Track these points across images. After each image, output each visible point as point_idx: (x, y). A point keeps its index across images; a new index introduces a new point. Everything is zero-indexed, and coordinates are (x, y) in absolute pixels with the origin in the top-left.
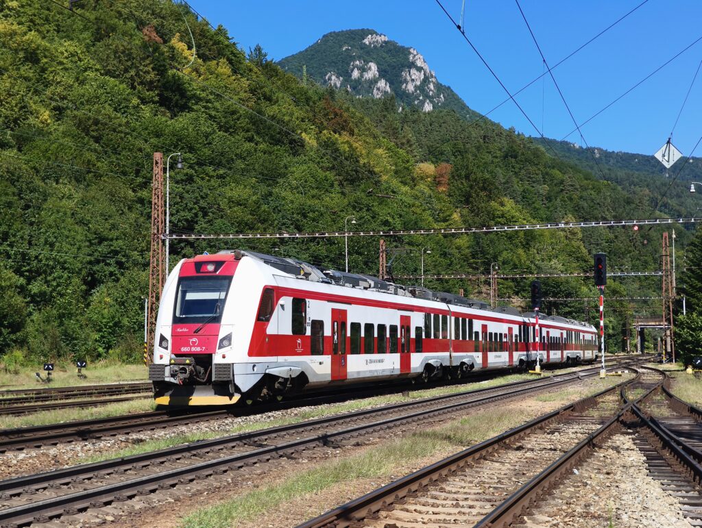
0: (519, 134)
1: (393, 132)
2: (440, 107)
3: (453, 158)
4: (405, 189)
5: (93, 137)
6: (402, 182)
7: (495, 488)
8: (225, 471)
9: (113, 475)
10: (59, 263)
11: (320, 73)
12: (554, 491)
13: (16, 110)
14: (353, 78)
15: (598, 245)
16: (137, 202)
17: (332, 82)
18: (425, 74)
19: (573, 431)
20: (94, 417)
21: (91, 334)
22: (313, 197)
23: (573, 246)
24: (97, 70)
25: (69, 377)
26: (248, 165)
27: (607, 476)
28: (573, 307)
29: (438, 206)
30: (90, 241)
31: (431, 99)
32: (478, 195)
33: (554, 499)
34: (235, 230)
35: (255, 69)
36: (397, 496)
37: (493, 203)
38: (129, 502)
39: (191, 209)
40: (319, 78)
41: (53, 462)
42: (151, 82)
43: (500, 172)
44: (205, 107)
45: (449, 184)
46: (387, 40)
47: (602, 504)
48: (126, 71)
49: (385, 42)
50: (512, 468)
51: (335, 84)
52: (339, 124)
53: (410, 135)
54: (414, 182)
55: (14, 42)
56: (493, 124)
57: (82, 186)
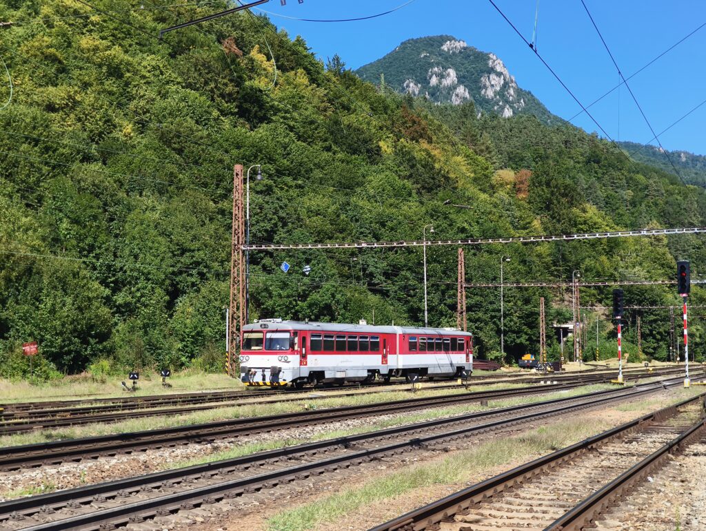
0: (602, 139)
1: (472, 139)
2: (521, 112)
3: (533, 164)
4: (483, 196)
5: (174, 149)
6: (480, 190)
7: (569, 495)
8: (307, 477)
9: (201, 480)
10: (143, 274)
11: (398, 80)
12: (627, 498)
13: (101, 124)
14: (431, 85)
15: (684, 251)
16: (218, 213)
17: (411, 90)
18: (504, 80)
19: (652, 440)
20: (180, 425)
21: (175, 344)
22: (391, 205)
23: (658, 253)
24: (178, 83)
25: (154, 386)
26: (326, 175)
27: (681, 484)
28: (658, 315)
29: (518, 214)
30: (172, 252)
31: (511, 104)
32: (559, 202)
33: (627, 504)
34: (314, 240)
35: (334, 79)
36: (472, 502)
37: (574, 210)
38: (217, 505)
39: (271, 219)
40: (396, 85)
41: (143, 467)
42: (230, 95)
43: (582, 178)
44: (284, 118)
45: (529, 191)
46: (465, 45)
47: (674, 510)
48: (206, 83)
49: (465, 48)
50: (587, 476)
51: (414, 92)
52: (417, 132)
53: (490, 142)
54: (492, 189)
55: (98, 58)
56: (575, 129)
57: (164, 198)
